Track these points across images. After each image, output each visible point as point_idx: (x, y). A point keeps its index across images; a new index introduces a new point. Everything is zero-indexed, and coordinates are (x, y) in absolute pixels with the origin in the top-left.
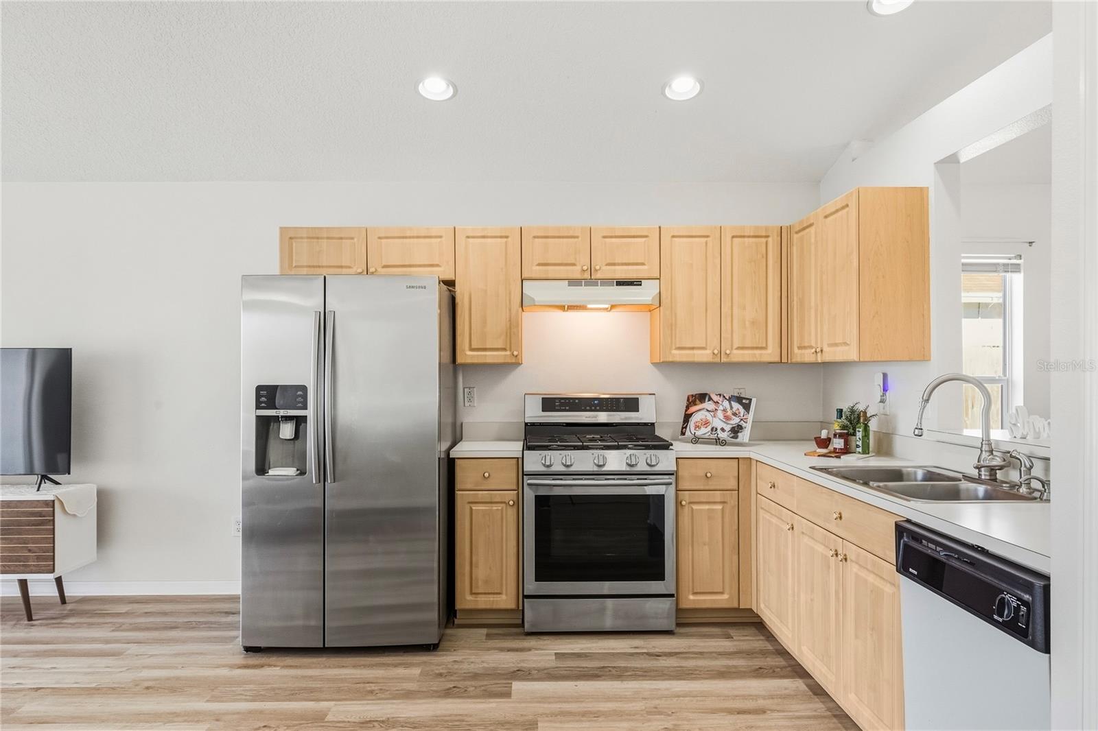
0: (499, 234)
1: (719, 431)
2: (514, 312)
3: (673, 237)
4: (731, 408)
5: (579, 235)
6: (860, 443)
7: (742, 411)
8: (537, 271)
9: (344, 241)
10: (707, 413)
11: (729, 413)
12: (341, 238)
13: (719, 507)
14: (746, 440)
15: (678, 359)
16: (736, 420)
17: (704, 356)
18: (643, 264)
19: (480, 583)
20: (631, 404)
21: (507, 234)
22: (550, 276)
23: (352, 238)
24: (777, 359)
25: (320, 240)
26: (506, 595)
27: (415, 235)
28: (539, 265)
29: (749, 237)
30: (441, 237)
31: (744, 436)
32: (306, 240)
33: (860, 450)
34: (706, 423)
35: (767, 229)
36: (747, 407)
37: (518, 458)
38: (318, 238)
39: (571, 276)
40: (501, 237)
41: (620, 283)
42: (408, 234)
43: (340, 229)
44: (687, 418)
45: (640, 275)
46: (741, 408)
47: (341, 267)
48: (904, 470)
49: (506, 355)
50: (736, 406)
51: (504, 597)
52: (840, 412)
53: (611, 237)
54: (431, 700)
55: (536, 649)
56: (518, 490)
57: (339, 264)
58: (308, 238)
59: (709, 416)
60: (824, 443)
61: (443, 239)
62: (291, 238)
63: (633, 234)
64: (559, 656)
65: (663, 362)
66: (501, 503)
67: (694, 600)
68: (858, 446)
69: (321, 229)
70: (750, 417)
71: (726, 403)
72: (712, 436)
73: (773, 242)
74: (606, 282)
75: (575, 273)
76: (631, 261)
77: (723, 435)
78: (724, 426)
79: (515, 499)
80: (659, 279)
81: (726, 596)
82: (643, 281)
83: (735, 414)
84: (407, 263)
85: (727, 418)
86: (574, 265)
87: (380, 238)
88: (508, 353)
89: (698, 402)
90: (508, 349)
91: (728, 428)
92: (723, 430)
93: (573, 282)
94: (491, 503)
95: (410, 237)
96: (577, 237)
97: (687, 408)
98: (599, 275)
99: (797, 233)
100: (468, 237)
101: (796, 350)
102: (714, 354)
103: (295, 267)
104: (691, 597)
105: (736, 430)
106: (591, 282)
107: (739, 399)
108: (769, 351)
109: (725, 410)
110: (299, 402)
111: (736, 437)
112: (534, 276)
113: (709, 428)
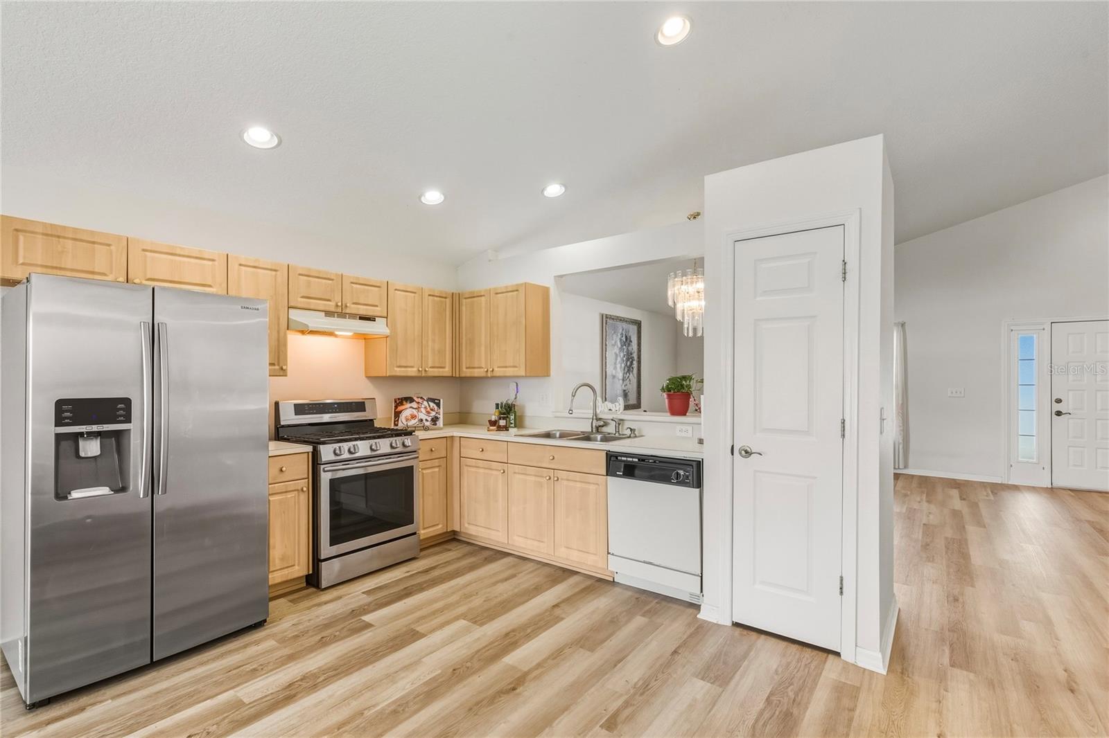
0: (269, 267)
1: (424, 421)
2: (282, 334)
3: (396, 290)
4: (429, 406)
5: (334, 278)
6: (513, 422)
7: (436, 407)
8: (302, 302)
9: (96, 245)
10: (414, 410)
11: (429, 409)
12: (94, 243)
13: (437, 470)
14: (442, 426)
15: (398, 374)
16: (433, 414)
17: (412, 372)
18: (377, 306)
19: (277, 561)
20: (360, 406)
21: (277, 269)
22: (312, 307)
23: (109, 245)
24: (450, 375)
25: (61, 240)
26: (298, 565)
27: (186, 254)
28: (303, 297)
29: (437, 296)
30: (213, 260)
31: (440, 423)
32: (41, 236)
33: (513, 425)
34: (413, 417)
35: (446, 293)
36: (438, 405)
37: (308, 453)
38: (59, 237)
39: (327, 309)
40: (271, 270)
41: (361, 318)
42: (178, 252)
43: (92, 232)
44: (397, 414)
45: (375, 314)
46: (435, 406)
47: (93, 273)
48: (551, 433)
49: (275, 369)
50: (432, 404)
51: (296, 567)
52: (497, 405)
53: (356, 284)
54: (318, 652)
55: (345, 595)
56: (308, 478)
57: (91, 270)
58: (43, 234)
59: (415, 412)
60: (493, 423)
61: (216, 263)
62: (17, 230)
63: (371, 284)
64: (368, 593)
65: (389, 376)
66: (295, 490)
67: (424, 533)
68: (512, 423)
69: (64, 228)
70: (441, 411)
71: (425, 403)
72: (420, 425)
73: (448, 301)
74: (352, 316)
75: (331, 306)
76: (370, 303)
77: (428, 424)
78: (427, 417)
79: (307, 486)
80: (387, 318)
81: (440, 526)
82: (377, 319)
83: (432, 410)
84: (176, 280)
85: (428, 413)
86: (329, 300)
87: (144, 250)
88: (277, 367)
89: (404, 403)
90: (276, 363)
91: (429, 419)
92: (427, 420)
93: (329, 314)
94: (286, 492)
95: (180, 255)
96: (332, 280)
97: (396, 407)
98: (348, 311)
99: (466, 298)
100: (240, 265)
101: (464, 369)
102: (419, 371)
103: (23, 264)
104: (422, 532)
105: (435, 420)
106: (342, 315)
107: (433, 400)
108: (447, 369)
109: (425, 408)
110: (121, 416)
111: (436, 424)
112: (299, 306)
113: (417, 420)
